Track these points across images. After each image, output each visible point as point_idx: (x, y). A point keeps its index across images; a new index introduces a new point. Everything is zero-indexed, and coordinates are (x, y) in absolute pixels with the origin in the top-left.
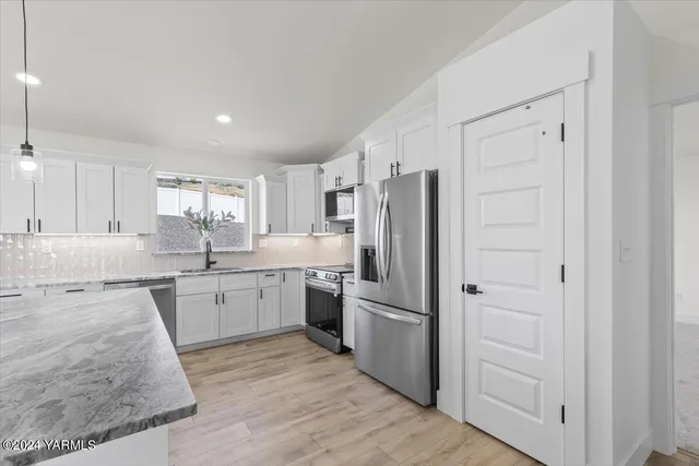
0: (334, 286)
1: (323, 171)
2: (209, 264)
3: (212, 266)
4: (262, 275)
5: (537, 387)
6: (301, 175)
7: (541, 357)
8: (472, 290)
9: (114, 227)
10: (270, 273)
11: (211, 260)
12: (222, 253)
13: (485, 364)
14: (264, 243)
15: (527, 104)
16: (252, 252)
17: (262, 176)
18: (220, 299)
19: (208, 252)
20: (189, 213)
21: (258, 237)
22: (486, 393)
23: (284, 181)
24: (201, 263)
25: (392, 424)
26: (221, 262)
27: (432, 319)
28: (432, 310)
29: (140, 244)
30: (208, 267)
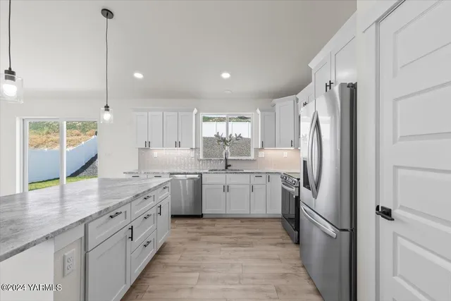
1: (298, 100)
2: (227, 166)
3: (229, 168)
4: (253, 176)
6: (283, 105)
9: (178, 144)
10: (259, 175)
11: (228, 164)
12: (235, 160)
14: (262, 154)
16: (254, 160)
18: (226, 189)
19: (226, 160)
20: (217, 136)
21: (257, 150)
23: (274, 111)
24: (222, 165)
26: (234, 166)
28: (351, 227)
29: (192, 154)
30: (226, 168)
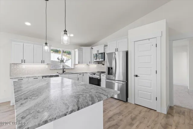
0: (98, 77)
1: (93, 49)
2: (64, 72)
4: (78, 74)
5: (151, 95)
7: (152, 88)
8: (137, 76)
9: (43, 62)
10: (80, 74)
11: (64, 71)
13: (139, 91)
14: (76, 66)
15: (149, 39)
16: (74, 69)
17: (77, 49)
22: (140, 97)
23: (82, 50)
24: (61, 71)
25: (120, 105)
26: (67, 71)
27: (126, 83)
28: (126, 81)
29: (47, 66)
30: (63, 72)
